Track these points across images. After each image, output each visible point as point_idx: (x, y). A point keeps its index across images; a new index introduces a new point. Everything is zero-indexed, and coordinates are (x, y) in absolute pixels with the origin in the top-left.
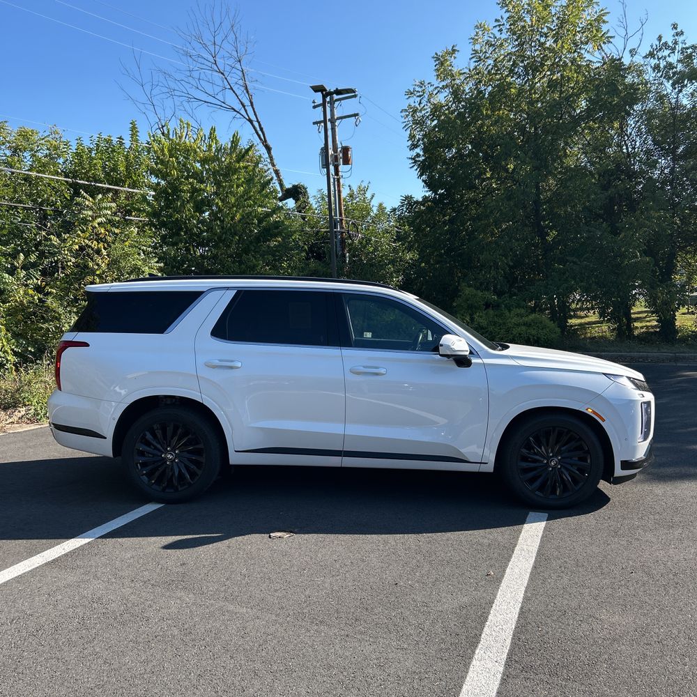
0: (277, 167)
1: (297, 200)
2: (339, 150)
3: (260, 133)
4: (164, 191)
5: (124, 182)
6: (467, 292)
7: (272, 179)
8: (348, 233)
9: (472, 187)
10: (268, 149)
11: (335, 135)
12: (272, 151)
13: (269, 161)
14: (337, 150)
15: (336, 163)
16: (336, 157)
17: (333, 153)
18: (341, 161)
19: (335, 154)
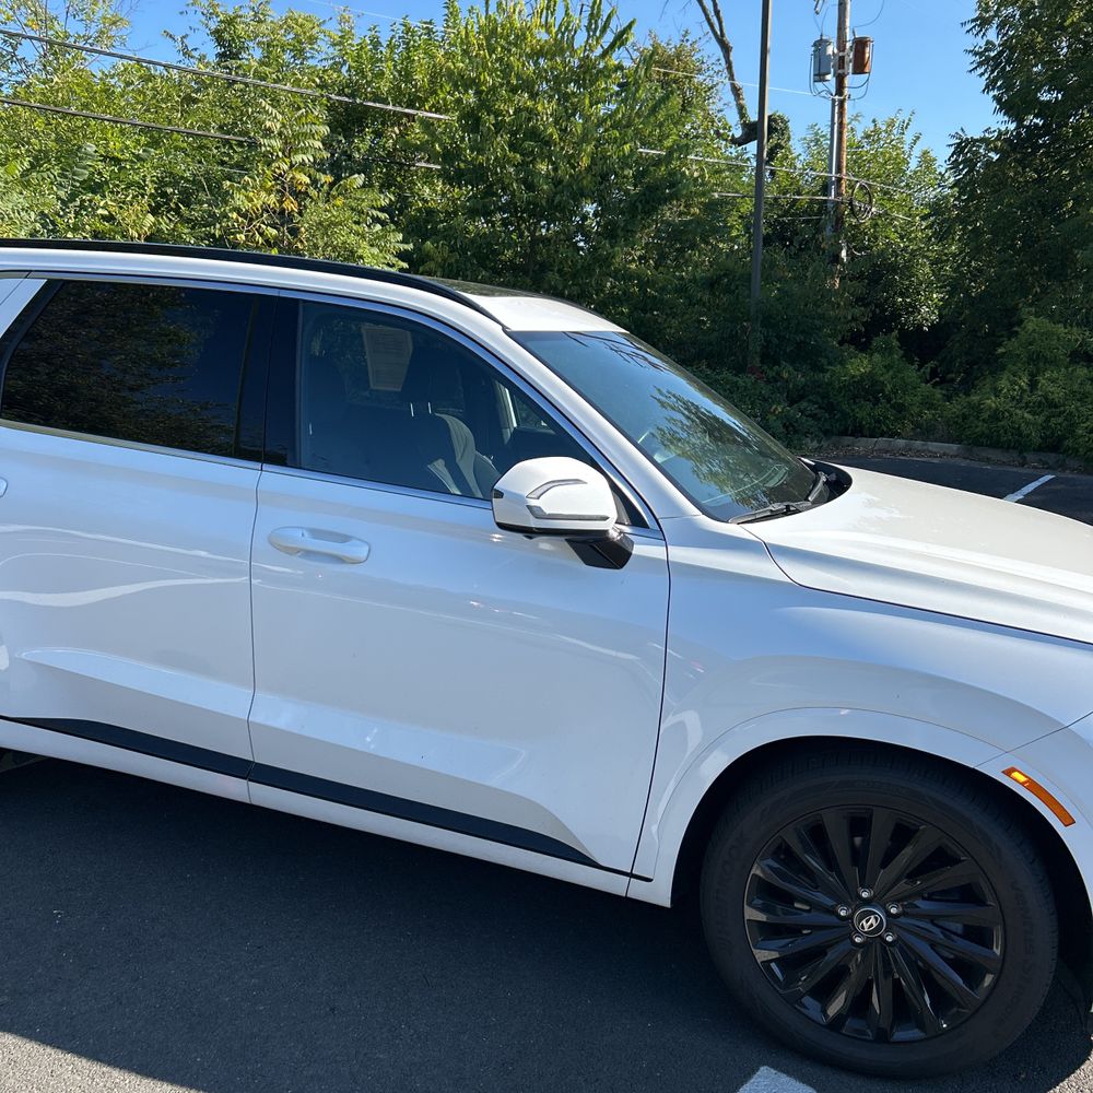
0: (738, 83)
2: (848, 45)
3: (714, 20)
5: (423, 101)
6: (1030, 327)
8: (851, 204)
10: (726, 49)
11: (845, 17)
12: (731, 54)
14: (845, 46)
15: (840, 71)
16: (842, 59)
17: (836, 51)
18: (850, 67)
19: (841, 54)
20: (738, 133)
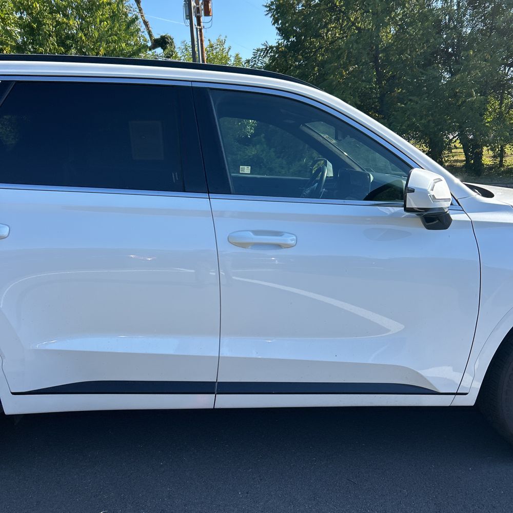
0: (147, 20)
1: (164, 48)
4: (29, 25)
7: (137, 18)
9: (318, 36)
13: (138, 11)
14: (199, 3)
15: (198, 14)
16: (198, 9)
17: (195, 5)
18: (203, 13)
19: (197, 6)
20: (149, 44)
